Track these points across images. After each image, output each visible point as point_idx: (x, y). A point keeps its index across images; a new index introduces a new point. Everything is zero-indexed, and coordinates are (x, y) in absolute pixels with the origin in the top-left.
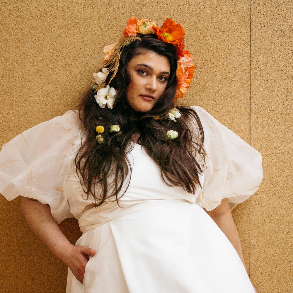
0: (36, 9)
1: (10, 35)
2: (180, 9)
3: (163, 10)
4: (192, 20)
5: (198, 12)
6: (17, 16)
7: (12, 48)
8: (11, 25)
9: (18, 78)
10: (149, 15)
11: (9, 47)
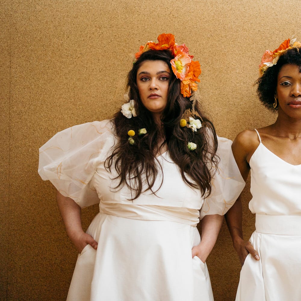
0: (139, 42)
1: (117, 61)
2: (250, 47)
3: (237, 48)
4: (259, 56)
5: (264, 50)
6: (124, 47)
7: (118, 71)
8: (118, 53)
9: (122, 94)
10: (226, 51)
11: (116, 69)
